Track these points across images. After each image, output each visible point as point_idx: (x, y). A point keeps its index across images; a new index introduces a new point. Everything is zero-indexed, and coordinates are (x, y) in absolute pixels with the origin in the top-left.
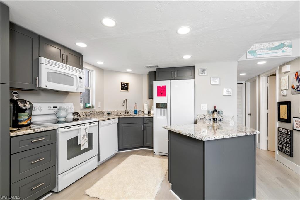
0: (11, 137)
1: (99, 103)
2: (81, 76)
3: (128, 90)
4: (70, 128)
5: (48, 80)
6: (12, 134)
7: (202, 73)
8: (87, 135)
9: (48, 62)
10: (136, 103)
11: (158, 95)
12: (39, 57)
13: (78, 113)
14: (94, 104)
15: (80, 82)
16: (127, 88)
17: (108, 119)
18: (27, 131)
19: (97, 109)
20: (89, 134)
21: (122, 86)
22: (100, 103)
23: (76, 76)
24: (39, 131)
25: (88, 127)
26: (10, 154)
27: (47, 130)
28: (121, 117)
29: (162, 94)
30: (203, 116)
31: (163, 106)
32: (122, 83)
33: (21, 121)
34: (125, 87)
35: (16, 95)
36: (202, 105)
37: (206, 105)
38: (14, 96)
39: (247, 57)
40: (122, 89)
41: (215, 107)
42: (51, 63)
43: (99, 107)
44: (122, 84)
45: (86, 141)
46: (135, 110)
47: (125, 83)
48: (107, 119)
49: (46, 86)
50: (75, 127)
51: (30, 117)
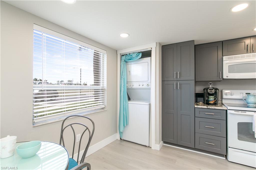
0: (195, 108)
4: (241, 112)
5: (229, 72)
6: (196, 106)
9: (229, 58)
12: (223, 56)
18: (203, 106)
24: (210, 108)
26: (195, 117)
27: (217, 109)
33: (210, 101)
35: (211, 85)
38: (210, 86)
42: (232, 58)
49: (227, 77)
50: (248, 113)
51: (215, 99)
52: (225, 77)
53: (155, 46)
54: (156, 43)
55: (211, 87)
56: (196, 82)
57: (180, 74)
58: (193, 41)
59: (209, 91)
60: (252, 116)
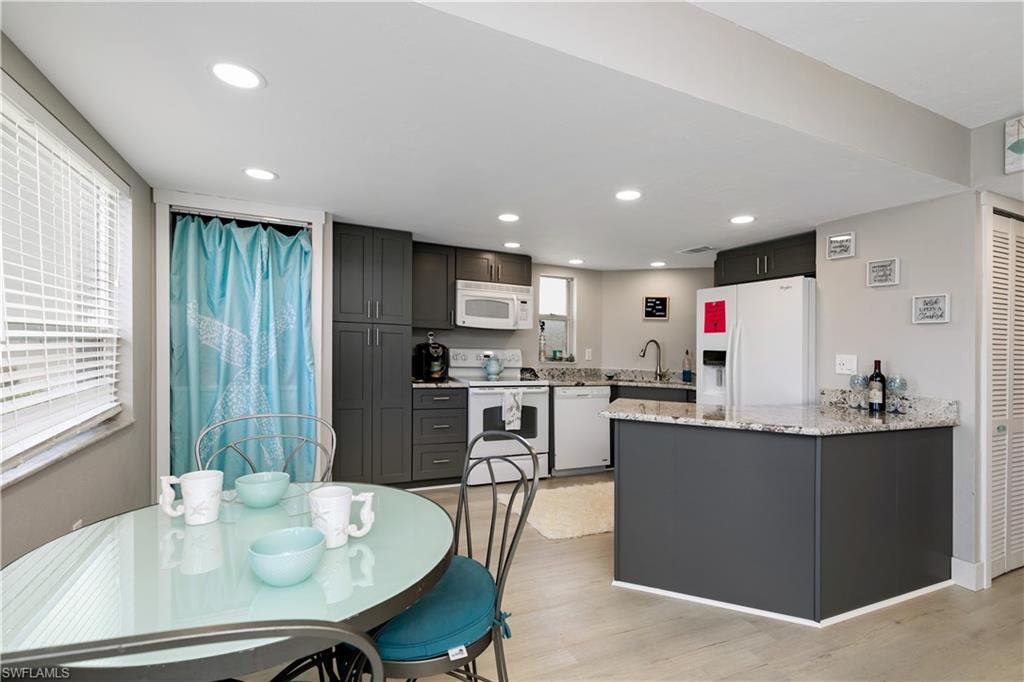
0: (413, 389)
1: (587, 350)
2: (524, 298)
3: (665, 316)
5: (467, 314)
6: (415, 386)
7: (838, 250)
8: (518, 408)
9: (466, 286)
10: (687, 352)
11: (708, 330)
12: (456, 279)
13: (533, 370)
14: (575, 354)
15: (522, 310)
16: (664, 310)
17: (576, 385)
18: (430, 384)
19: (579, 364)
20: (523, 407)
21: (647, 307)
22: (590, 350)
23: (513, 299)
24: (442, 386)
25: (521, 394)
26: (413, 409)
27: (453, 387)
28: (620, 384)
29: (716, 325)
30: (839, 394)
31: (716, 358)
32: (647, 299)
33: (433, 373)
34: (656, 308)
35: (432, 337)
36: (839, 358)
37: (855, 358)
38: (430, 339)
39: (1007, 167)
40: (648, 314)
41: (878, 364)
42: (470, 286)
43: (587, 358)
44: (647, 302)
45: (515, 417)
46: (685, 373)
47: (657, 299)
48: (573, 384)
49: (463, 322)
50: (497, 390)
51: (442, 369)
52: (459, 323)
53: (324, 222)
54: (326, 213)
55: (431, 342)
56: (414, 329)
57: (381, 306)
58: (409, 234)
59: (432, 350)
60: (502, 394)
